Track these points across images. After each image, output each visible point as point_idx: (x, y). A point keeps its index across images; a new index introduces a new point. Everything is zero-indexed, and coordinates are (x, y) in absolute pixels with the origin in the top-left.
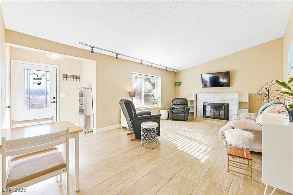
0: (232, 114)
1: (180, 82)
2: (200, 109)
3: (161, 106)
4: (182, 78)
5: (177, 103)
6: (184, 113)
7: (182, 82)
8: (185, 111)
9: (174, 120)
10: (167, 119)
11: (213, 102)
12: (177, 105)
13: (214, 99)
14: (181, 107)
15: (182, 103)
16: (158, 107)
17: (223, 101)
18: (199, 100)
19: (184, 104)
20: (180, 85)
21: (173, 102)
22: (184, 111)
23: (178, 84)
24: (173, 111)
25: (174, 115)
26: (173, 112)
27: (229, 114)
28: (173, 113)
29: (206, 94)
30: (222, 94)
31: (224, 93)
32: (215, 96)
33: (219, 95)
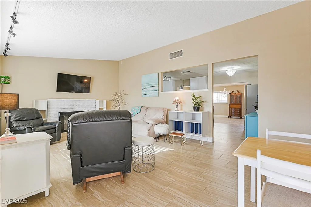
6: (56, 130)
8: (56, 128)
11: (72, 110)
13: (73, 107)
18: (52, 110)
23: (2, 81)
29: (63, 100)
30: (82, 100)
31: (85, 100)
32: (75, 104)
33: (79, 102)
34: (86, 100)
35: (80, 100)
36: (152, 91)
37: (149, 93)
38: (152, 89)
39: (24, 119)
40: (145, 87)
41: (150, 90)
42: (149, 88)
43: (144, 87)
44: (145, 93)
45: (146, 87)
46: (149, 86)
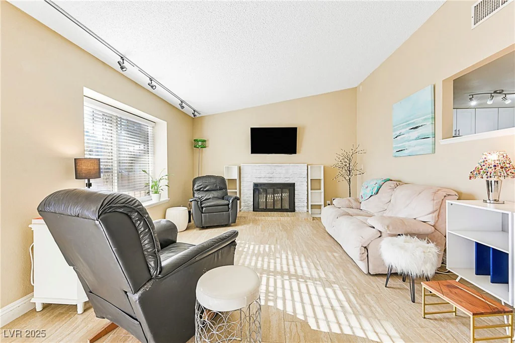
0: (300, 200)
1: (205, 141)
2: (248, 195)
3: (167, 199)
4: (208, 132)
5: (205, 187)
6: (229, 209)
7: (208, 140)
8: (230, 205)
9: (203, 228)
10: (188, 229)
11: (270, 180)
12: (207, 191)
13: (271, 176)
14: (216, 196)
15: (216, 186)
16: (161, 200)
17: (287, 179)
18: (245, 179)
19: (221, 189)
20: (205, 147)
21: (196, 186)
22: (228, 205)
23: (199, 144)
24: (202, 208)
25: (205, 216)
26: (204, 209)
27: (296, 200)
28: (202, 213)
29: (259, 166)
30: (284, 166)
31: (288, 164)
32: (274, 171)
33: (280, 168)
34: (291, 165)
35: (281, 166)
36: (416, 139)
37: (410, 146)
38: (416, 133)
39: (205, 190)
40: (400, 131)
41: (411, 138)
42: (409, 133)
43: (398, 133)
44: (400, 146)
45: (403, 131)
46: (408, 129)
